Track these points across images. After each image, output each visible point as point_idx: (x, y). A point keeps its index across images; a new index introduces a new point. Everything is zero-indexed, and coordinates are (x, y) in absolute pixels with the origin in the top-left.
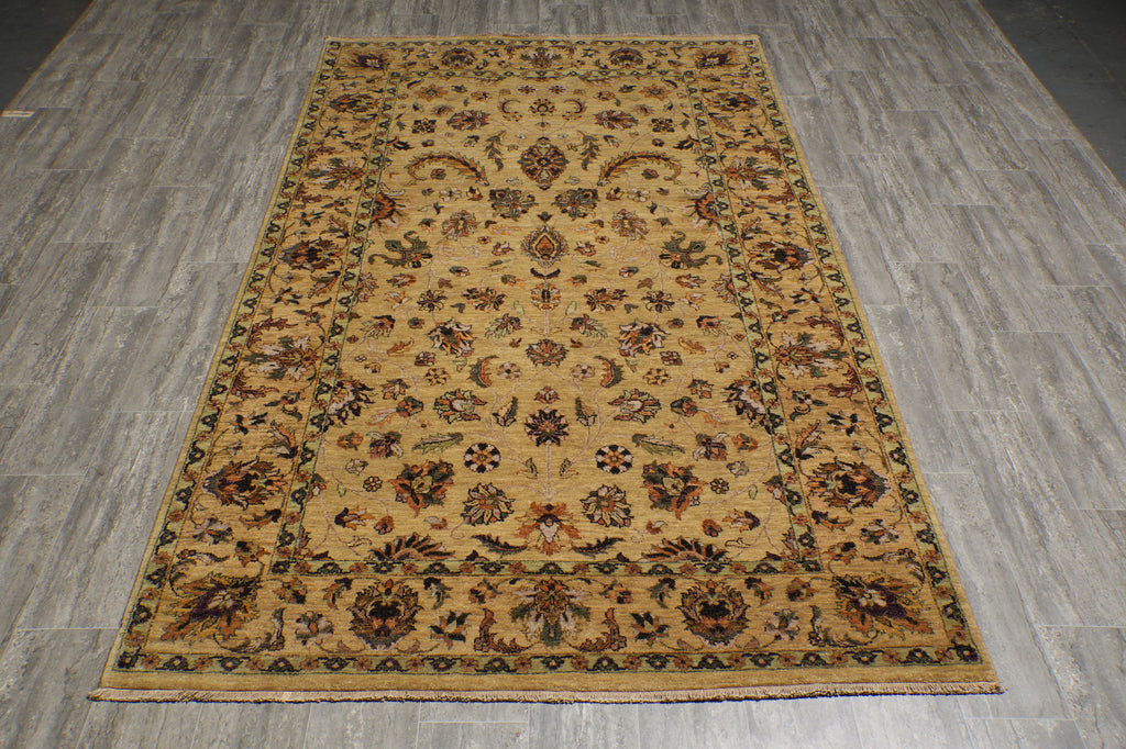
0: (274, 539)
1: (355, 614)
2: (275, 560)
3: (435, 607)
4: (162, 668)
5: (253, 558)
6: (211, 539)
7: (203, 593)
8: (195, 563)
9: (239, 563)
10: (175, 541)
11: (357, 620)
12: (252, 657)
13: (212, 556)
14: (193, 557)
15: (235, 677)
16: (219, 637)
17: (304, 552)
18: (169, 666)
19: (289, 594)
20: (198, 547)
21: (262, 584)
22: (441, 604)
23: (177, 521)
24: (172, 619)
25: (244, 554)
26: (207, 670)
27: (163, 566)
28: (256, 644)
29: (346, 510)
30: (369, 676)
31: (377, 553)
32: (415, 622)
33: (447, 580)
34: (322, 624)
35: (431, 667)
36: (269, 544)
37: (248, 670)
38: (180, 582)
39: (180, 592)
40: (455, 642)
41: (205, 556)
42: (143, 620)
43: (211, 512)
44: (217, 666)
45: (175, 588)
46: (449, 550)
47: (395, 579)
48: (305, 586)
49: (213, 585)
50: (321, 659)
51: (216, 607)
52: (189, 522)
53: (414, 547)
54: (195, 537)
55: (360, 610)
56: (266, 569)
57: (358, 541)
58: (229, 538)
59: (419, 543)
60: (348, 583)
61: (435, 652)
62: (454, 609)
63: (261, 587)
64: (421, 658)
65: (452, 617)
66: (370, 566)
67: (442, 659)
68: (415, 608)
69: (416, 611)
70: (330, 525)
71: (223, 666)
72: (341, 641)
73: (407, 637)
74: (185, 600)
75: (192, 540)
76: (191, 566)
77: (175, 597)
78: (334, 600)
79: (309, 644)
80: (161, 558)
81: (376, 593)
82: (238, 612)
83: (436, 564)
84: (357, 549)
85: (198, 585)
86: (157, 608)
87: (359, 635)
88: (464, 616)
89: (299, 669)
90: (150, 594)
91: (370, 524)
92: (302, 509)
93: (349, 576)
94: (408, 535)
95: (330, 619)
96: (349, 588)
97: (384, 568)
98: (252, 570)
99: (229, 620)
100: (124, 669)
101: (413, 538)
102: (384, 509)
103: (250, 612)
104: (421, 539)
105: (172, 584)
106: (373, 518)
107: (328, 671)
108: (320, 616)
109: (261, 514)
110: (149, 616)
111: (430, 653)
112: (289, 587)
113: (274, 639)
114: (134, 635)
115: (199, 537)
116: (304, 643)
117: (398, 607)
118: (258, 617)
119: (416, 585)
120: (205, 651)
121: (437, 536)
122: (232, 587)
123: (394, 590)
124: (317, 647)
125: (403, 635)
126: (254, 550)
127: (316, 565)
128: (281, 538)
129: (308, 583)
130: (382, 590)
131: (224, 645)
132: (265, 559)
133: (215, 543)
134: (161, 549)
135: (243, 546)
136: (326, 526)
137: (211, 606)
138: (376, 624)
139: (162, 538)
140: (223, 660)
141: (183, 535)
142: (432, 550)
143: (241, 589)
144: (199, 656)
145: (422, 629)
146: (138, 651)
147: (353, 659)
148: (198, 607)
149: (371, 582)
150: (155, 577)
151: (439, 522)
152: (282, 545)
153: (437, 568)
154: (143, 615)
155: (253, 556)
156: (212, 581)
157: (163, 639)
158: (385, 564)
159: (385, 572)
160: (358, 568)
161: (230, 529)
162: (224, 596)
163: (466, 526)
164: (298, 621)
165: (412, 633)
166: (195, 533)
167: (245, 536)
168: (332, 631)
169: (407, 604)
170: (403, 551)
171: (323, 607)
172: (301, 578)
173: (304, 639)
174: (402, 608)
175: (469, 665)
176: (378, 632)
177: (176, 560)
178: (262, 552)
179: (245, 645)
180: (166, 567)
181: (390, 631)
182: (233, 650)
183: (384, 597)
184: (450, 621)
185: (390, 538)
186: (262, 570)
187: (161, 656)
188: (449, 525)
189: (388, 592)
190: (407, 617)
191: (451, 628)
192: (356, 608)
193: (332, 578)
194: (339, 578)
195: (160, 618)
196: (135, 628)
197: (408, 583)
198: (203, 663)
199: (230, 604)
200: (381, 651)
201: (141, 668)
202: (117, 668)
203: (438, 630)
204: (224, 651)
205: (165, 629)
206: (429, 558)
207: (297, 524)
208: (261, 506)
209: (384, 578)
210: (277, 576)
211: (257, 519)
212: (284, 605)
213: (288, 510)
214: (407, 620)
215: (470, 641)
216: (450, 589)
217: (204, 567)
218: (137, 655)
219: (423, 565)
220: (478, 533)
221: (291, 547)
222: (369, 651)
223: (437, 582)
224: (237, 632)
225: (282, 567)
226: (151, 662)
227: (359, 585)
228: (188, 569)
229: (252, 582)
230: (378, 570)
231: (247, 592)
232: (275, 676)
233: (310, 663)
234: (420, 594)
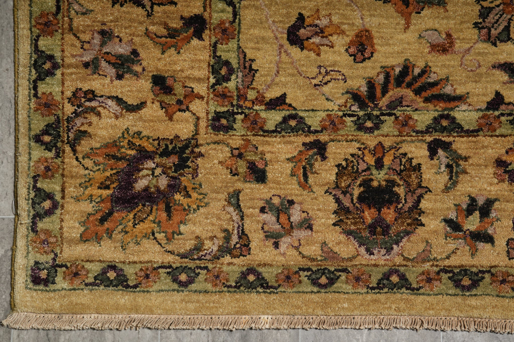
0: (204, 72)
1: (338, 200)
2: (212, 109)
3: (447, 189)
4: (93, 284)
5: (182, 106)
6: (112, 71)
7: (122, 165)
8: (99, 114)
9: (161, 113)
10: (58, 73)
11: (342, 210)
12: (210, 266)
13: (119, 100)
14: (94, 104)
15: (195, 297)
16: (160, 236)
17: (251, 95)
18: (101, 280)
19: (242, 167)
20: (96, 84)
21: (202, 150)
22: (455, 183)
23: (51, 34)
24: (87, 207)
25: (167, 99)
26: (156, 287)
27: (52, 119)
28: (212, 247)
29: (301, 18)
30: (369, 297)
31: (356, 97)
32: (421, 212)
33: (461, 145)
34: (296, 216)
35: (451, 284)
36: (199, 80)
37: (209, 286)
38: (84, 146)
39: (88, 163)
40: (481, 245)
41: (110, 102)
42: (49, 212)
43: (100, 17)
44: (165, 281)
45: (80, 156)
46: (460, 91)
47: (387, 143)
48: (263, 153)
49: (133, 152)
50: (304, 270)
51: (146, 189)
52: (69, 37)
53: (409, 85)
54: (86, 65)
55: (344, 193)
56: (203, 124)
57: (326, 74)
58: (137, 68)
59: (415, 79)
60: (321, 149)
61: (454, 261)
62: (474, 192)
63: (201, 155)
64: (436, 269)
65: (472, 206)
66: (348, 120)
67: (464, 271)
68: (419, 191)
69: (420, 197)
70: (281, 46)
71: (175, 280)
72: (324, 244)
73: (413, 238)
74: (99, 176)
75: (83, 71)
76: (94, 119)
77: (83, 172)
78: (305, 176)
79: (283, 247)
80: (46, 105)
81: (362, 166)
82: (177, 197)
83: (442, 117)
84: (326, 89)
85: (111, 151)
86: (63, 191)
87: (349, 233)
88: (490, 203)
89: (276, 285)
90: (47, 169)
91: (340, 42)
92: (235, 14)
93: (323, 137)
94: (396, 62)
95: (306, 207)
96: (324, 158)
97: (369, 124)
98: (182, 127)
99: (168, 210)
100: (41, 287)
101: (406, 69)
102: (357, 14)
103: (194, 195)
104: (417, 71)
105: (74, 151)
106: (343, 32)
107: (315, 289)
108: (291, 203)
109: (176, 24)
110: (55, 205)
111: (447, 263)
112: (240, 156)
113: (235, 239)
114: (42, 237)
115: (92, 66)
116: (276, 245)
117: (396, 189)
118: (207, 204)
119: (418, 151)
120: (146, 258)
121: (441, 66)
122: (161, 155)
123: (387, 161)
124: (295, 253)
125: (408, 233)
126: (179, 90)
127: (273, 118)
128: (214, 71)
129: (267, 148)
130: (370, 160)
131: (169, 248)
132: (197, 106)
133: (120, 77)
134: (42, 88)
135: (161, 83)
136: (276, 47)
137: (140, 185)
138: (369, 215)
139: (36, 65)
140: (173, 272)
141: (67, 61)
142: (435, 91)
143: (174, 159)
144: (139, 266)
145: (433, 224)
146: (54, 259)
147: (345, 270)
148: (120, 187)
149: (353, 148)
150: (47, 139)
151: (441, 39)
152: (218, 83)
153: (445, 123)
154: (47, 204)
155: (179, 102)
156: (131, 145)
157: (84, 239)
158: (369, 117)
159: (370, 130)
160: (332, 124)
161: (135, 53)
162: (153, 170)
163: (482, 47)
164: (262, 210)
165: (420, 230)
166: (87, 58)
167: (160, 65)
168: (310, 228)
169: (408, 184)
170: (394, 93)
171: (293, 189)
172: (255, 140)
173: (274, 239)
174: (401, 191)
175: (503, 282)
176: (372, 228)
177: (69, 109)
178: (192, 95)
179: (198, 248)
180: (58, 120)
181: (388, 227)
182: (183, 256)
183: (374, 172)
184: (470, 211)
185: (371, 69)
186: (197, 125)
187: (88, 266)
188: (458, 45)
189: (379, 164)
190: (410, 204)
191: (472, 223)
192: (337, 190)
193: (300, 140)
194: (308, 140)
195: (71, 206)
196: (40, 225)
197: (405, 148)
198: (147, 276)
199: (163, 182)
200: (379, 258)
201: (65, 285)
202: (31, 285)
203: (454, 226)
204: (170, 258)
205: (83, 223)
206: (431, 106)
207: (233, 44)
208: (172, 8)
209: (371, 141)
210: (221, 136)
211: (173, 33)
212: (239, 185)
213: (215, 15)
214: (411, 210)
215: (501, 242)
216: (466, 159)
217: (113, 121)
218: (55, 267)
219: (424, 117)
220: (503, 58)
221: (231, 85)
222: (365, 258)
223: (446, 146)
224: (183, 228)
225: (224, 121)
226: (76, 274)
227: (338, 151)
228: (90, 124)
229: (186, 147)
230: (360, 127)
231: (182, 165)
232: (246, 296)
233: (289, 277)
234: (423, 168)
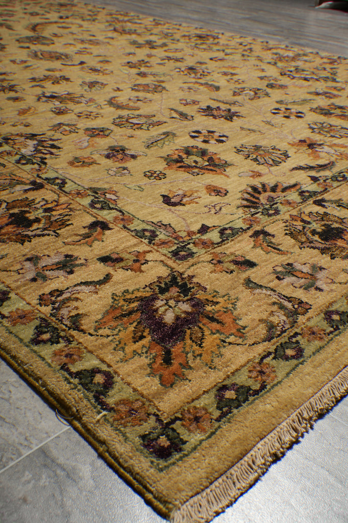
0: (134, 240)
1: (314, 248)
2: (165, 252)
4: (223, 415)
5: (141, 262)
6: (60, 272)
7: (137, 316)
8: (77, 299)
9: (131, 272)
10: (12, 295)
11: (324, 250)
12: (297, 330)
13: (86, 283)
14: (64, 296)
15: (319, 357)
16: (232, 339)
17: (182, 234)
18: (228, 405)
19: (230, 266)
20: (55, 285)
21: (189, 274)
24: (142, 361)
25: (124, 264)
26: (280, 375)
27: (36, 322)
28: (280, 319)
29: (164, 196)
31: (246, 207)
34: (303, 268)
36: (135, 245)
37: (318, 343)
38: (87, 324)
39: (104, 331)
41: (79, 288)
42: (109, 384)
43: (17, 254)
44: (282, 367)
45: (92, 331)
47: (294, 213)
48: (232, 253)
49: (136, 304)
51: (177, 318)
53: (265, 191)
54: (33, 280)
55: (311, 243)
56: (169, 262)
57: (215, 207)
58: (80, 262)
59: (264, 188)
60: (264, 233)
63: (191, 277)
66: (258, 216)
68: (345, 221)
70: (170, 210)
71: (287, 358)
72: (344, 270)
74: (126, 335)
75: (34, 284)
76: (76, 304)
77: (105, 340)
78: (276, 249)
79: (325, 288)
80: (22, 317)
82: (209, 308)
83: (301, 193)
84: (224, 212)
85: (116, 314)
86: (103, 361)
90: (69, 355)
91: (202, 194)
92: (120, 211)
93: (256, 229)
94: (244, 188)
95: (301, 261)
96: (272, 236)
97: (272, 212)
98: (156, 270)
99: (213, 320)
100: (176, 456)
101: (253, 187)
102: (194, 183)
103: (221, 300)
104: (259, 186)
105: (83, 331)
106: (197, 191)
108: (290, 264)
109: (83, 231)
110: (108, 375)
112: (220, 262)
113: (287, 304)
114: (123, 409)
115: (40, 278)
116: (319, 289)
117: (333, 226)
118: (237, 299)
119: (315, 209)
120: (241, 361)
121: (267, 180)
122: (162, 293)
123: (307, 219)
124: (337, 285)
126: (128, 256)
127: (213, 236)
128: (141, 237)
130: (299, 223)
131: (250, 341)
132: (154, 257)
133: (70, 272)
134: (6, 310)
135: (109, 259)
136: (167, 211)
137: (169, 318)
140: (279, 354)
141: (13, 286)
142: (280, 188)
143: (175, 289)
144: (244, 371)
146: (159, 420)
148: (152, 331)
149: (280, 224)
150: (46, 336)
151: (251, 173)
152: (151, 240)
153: (307, 194)
154: (99, 379)
155: (136, 261)
156: (128, 301)
158: (266, 209)
159: (277, 214)
160: (252, 221)
161: (68, 256)
162: (167, 305)
163: (274, 168)
164: (279, 278)
166: (30, 277)
167: (97, 253)
168: (322, 268)
169: (335, 221)
170: (262, 197)
171: (279, 258)
172: (218, 251)
173: (312, 287)
174: (336, 225)
177: (45, 309)
178: (140, 254)
179: (271, 327)
180: (43, 321)
182: (269, 339)
183: (310, 226)
186: (166, 265)
187: (199, 404)
188: (262, 172)
189: (306, 222)
192: (304, 244)
193: (245, 236)
194: (250, 234)
195: (124, 369)
196: (110, 401)
198: (262, 372)
199: (186, 307)
201: (199, 436)
204: (260, 349)
205: (152, 375)
206: (289, 192)
207: (137, 222)
208: (72, 227)
209: (284, 217)
210: (191, 261)
211: (86, 236)
212: (244, 276)
213: (107, 217)
216: (341, 200)
217: (95, 296)
218: (167, 426)
219: (293, 197)
221: (162, 237)
223: (323, 200)
224: (241, 323)
225: (183, 253)
227: (275, 230)
228: (76, 308)
229: (174, 278)
230: (269, 215)
231: (185, 290)
